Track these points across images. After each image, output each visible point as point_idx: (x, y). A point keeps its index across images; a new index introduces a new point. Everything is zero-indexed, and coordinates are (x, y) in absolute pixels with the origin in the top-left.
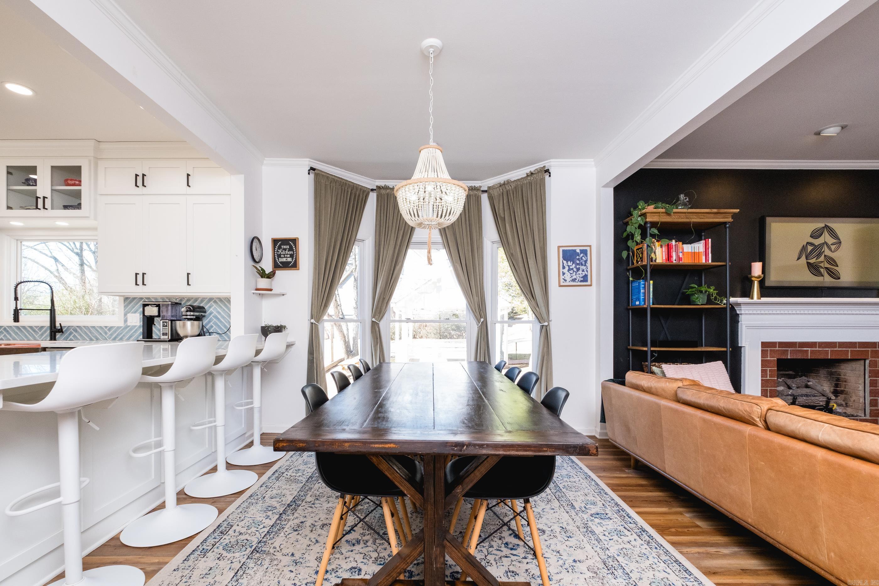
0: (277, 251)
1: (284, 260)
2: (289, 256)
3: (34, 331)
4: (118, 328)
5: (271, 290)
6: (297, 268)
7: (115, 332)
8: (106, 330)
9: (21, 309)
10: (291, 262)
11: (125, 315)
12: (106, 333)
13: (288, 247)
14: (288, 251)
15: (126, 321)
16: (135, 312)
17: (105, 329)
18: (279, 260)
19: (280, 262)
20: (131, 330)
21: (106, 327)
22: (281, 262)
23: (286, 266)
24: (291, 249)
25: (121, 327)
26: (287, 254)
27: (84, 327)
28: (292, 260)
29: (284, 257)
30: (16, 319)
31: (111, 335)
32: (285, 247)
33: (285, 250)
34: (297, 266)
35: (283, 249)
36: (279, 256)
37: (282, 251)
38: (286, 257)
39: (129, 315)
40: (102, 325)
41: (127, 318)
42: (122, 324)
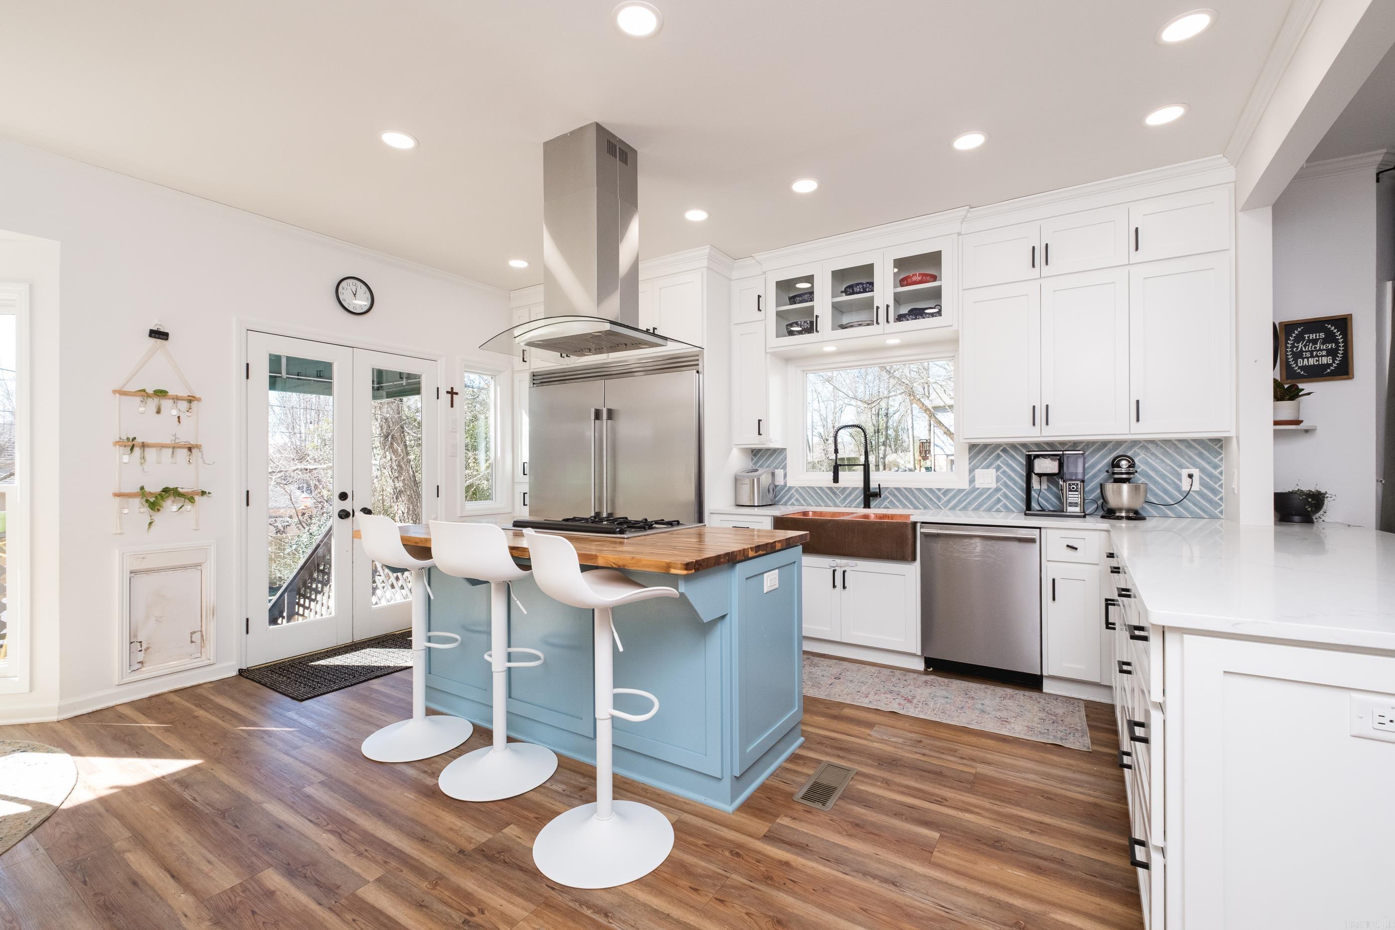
0: (1293, 346)
1: (1312, 361)
2: (1324, 353)
3: (834, 493)
4: (960, 491)
5: (1298, 422)
6: (1351, 376)
7: (954, 497)
8: (939, 494)
9: (840, 465)
10: (1331, 365)
11: (971, 471)
12: (939, 499)
13: (1322, 335)
14: (1323, 344)
15: (972, 481)
16: (988, 467)
17: (938, 492)
18: (1296, 363)
19: (1299, 368)
20: (980, 495)
21: (939, 490)
22: (1301, 368)
23: (1318, 373)
24: (1330, 338)
25: (964, 490)
26: (1320, 350)
27: (904, 488)
28: (1334, 362)
29: (1312, 356)
30: (836, 479)
31: (949, 501)
32: (1313, 336)
33: (1315, 342)
34: (1350, 371)
35: (1309, 341)
36: (1298, 355)
37: (1305, 346)
38: (1317, 356)
39: (978, 472)
40: (934, 486)
41: (974, 477)
42: (965, 485)
